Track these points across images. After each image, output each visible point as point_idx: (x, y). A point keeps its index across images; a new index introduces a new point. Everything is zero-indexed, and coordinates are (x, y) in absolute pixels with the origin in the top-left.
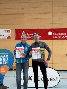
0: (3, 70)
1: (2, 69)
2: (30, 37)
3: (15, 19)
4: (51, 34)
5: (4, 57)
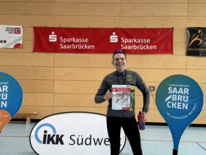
2: (69, 47)
4: (116, 41)
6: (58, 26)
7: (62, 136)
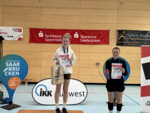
0: (13, 83)
2: (50, 40)
3: (29, 14)
4: (78, 37)
6: (44, 28)
7: (51, 91)
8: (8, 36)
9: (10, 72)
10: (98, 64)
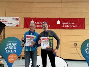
1: (10, 57)
2: (39, 26)
4: (60, 23)
5: (12, 45)
6: (35, 17)
7: (39, 65)
8: (9, 24)
9: (10, 50)
10: (76, 45)
